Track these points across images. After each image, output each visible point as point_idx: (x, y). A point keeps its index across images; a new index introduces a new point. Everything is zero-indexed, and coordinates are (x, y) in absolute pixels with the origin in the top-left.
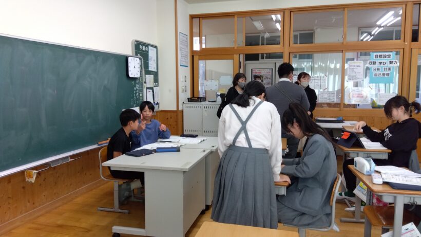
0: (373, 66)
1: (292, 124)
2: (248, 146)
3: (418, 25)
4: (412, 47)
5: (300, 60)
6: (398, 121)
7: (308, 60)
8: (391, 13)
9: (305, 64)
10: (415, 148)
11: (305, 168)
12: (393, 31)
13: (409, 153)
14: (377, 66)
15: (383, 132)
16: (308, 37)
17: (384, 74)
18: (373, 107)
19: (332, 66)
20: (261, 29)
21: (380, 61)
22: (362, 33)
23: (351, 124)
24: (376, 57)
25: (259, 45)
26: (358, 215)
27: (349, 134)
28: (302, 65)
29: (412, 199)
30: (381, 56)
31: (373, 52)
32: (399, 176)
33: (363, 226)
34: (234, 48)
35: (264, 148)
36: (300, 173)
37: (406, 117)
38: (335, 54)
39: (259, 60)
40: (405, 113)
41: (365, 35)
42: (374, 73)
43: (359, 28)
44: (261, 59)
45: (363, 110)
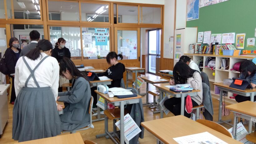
0: (96, 36)
1: (65, 71)
2: (37, 87)
3: (116, 15)
4: (115, 26)
5: (54, 30)
6: (113, 65)
7: (57, 31)
8: (103, 7)
9: (55, 33)
10: (122, 77)
11: (74, 98)
12: (103, 17)
13: (120, 80)
14: (99, 36)
15: (107, 71)
16: (57, 16)
17: (102, 40)
18: (98, 58)
19: (72, 35)
20: (24, 8)
21: (100, 33)
22: (88, 17)
23: (88, 68)
24: (98, 31)
25: (23, 19)
26: (99, 117)
27: (91, 73)
28: (53, 34)
29: (127, 102)
30: (100, 30)
31: (96, 28)
32: (120, 91)
33: (104, 122)
34: (5, 19)
35: (48, 86)
36: (71, 101)
37: (117, 63)
38: (73, 28)
39: (24, 29)
40: (116, 60)
41: (90, 18)
42: (98, 40)
43: (87, 14)
44: (26, 28)
45: (93, 60)
